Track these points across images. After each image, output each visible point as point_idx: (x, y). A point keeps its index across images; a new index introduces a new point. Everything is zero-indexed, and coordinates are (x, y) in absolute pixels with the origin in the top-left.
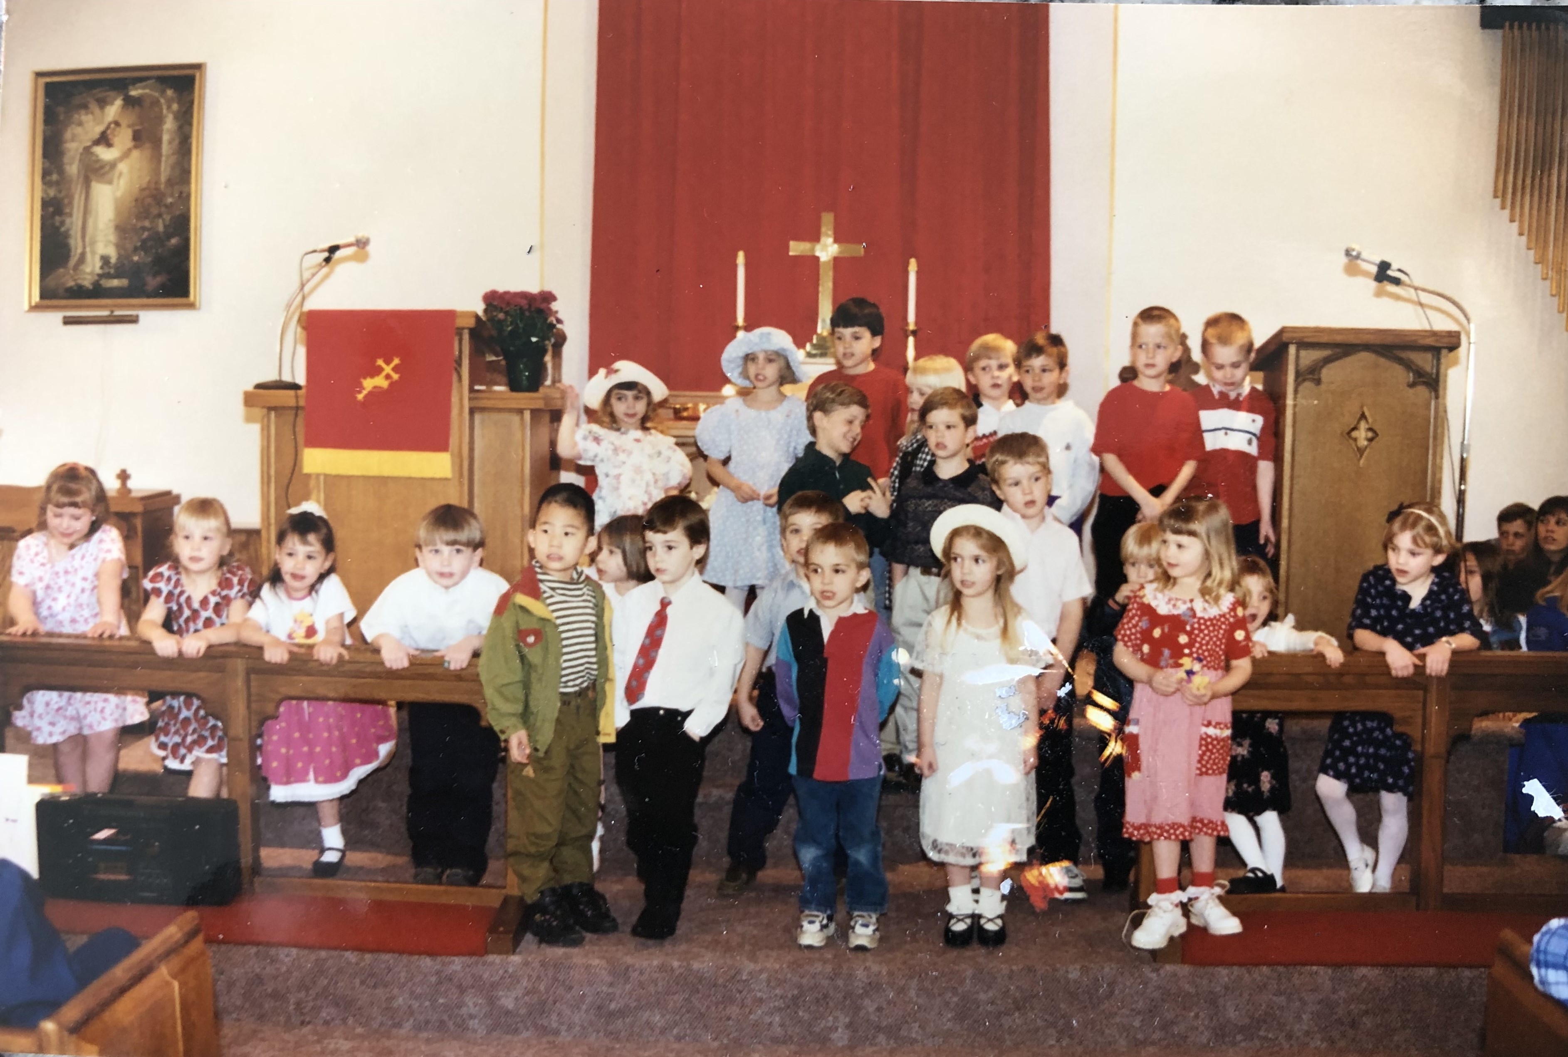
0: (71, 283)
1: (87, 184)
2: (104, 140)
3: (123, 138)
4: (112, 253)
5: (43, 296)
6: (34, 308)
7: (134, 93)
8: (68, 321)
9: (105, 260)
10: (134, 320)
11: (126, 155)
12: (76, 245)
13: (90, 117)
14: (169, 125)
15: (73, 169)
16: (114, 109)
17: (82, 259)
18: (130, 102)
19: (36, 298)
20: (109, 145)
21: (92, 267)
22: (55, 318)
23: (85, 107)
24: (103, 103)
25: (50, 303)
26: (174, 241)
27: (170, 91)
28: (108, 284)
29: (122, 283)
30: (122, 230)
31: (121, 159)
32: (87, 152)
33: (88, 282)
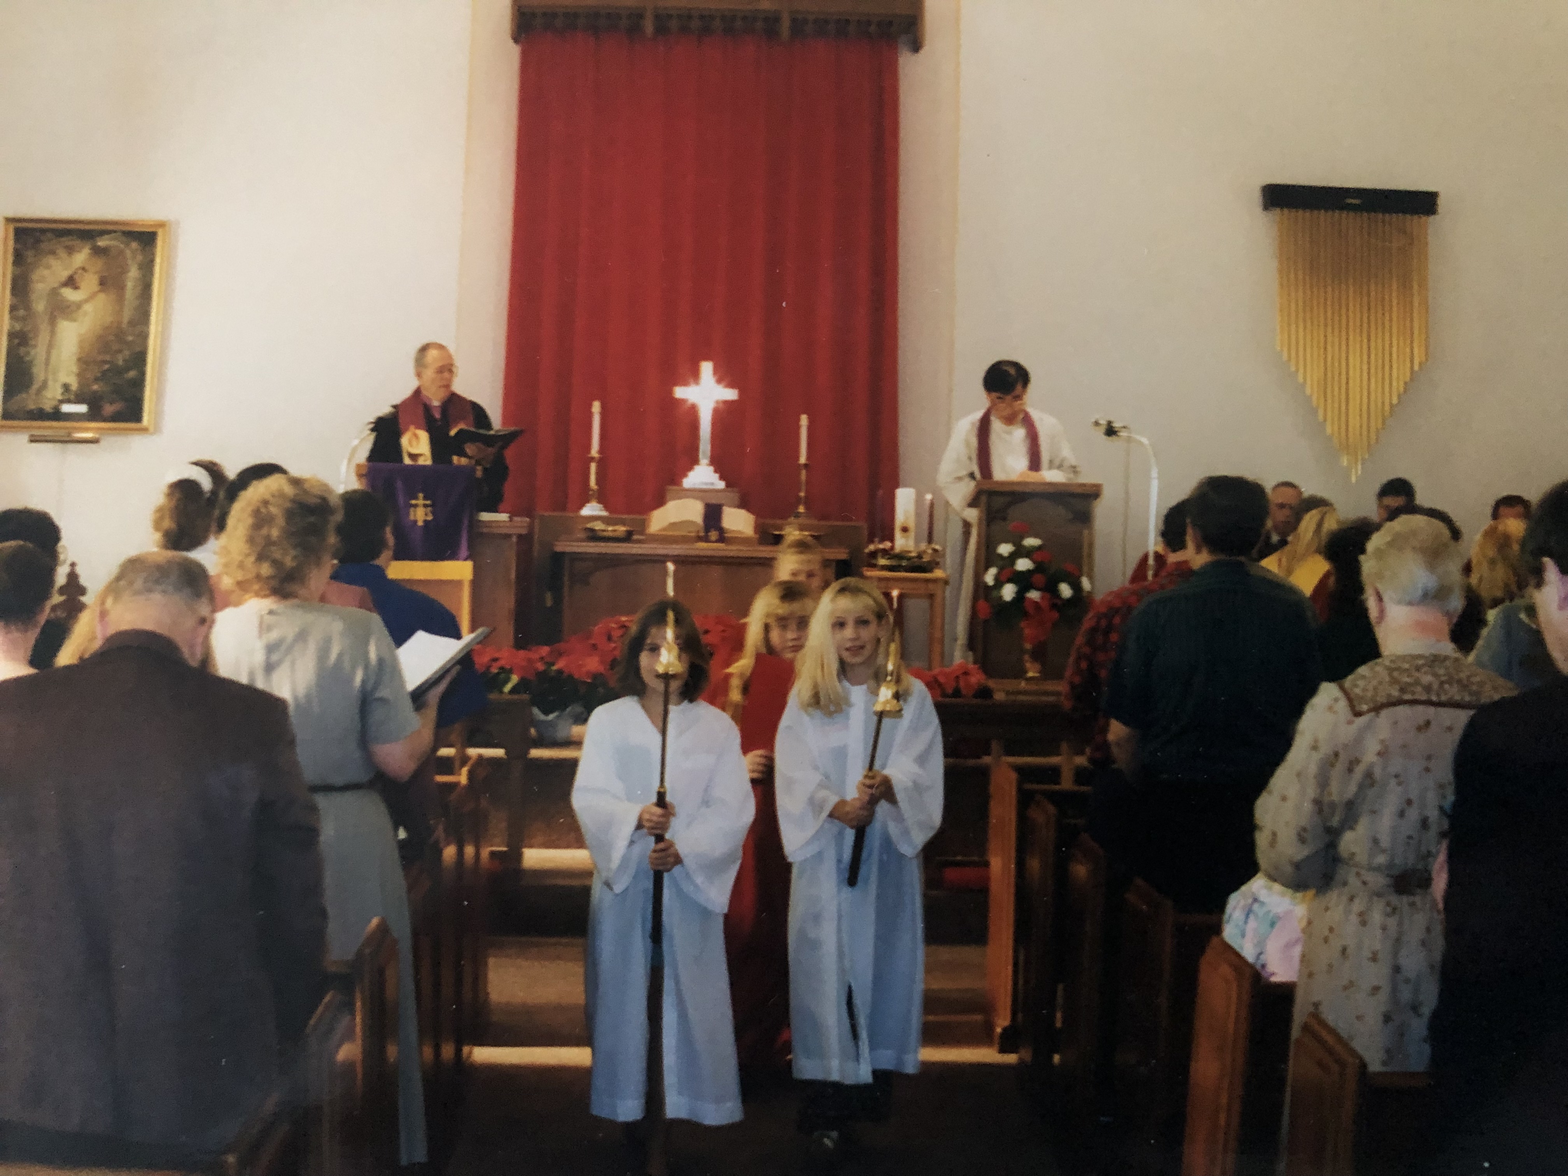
0: (32, 407)
1: (53, 322)
2: (71, 282)
3: (89, 283)
4: (73, 381)
5: (7, 415)
7: (102, 243)
8: (34, 440)
9: (66, 387)
10: (97, 441)
11: (91, 297)
12: (39, 372)
13: (57, 262)
14: (133, 273)
15: (40, 306)
16: (82, 257)
17: (44, 385)
18: (98, 252)
20: (76, 288)
21: (55, 391)
22: (21, 437)
23: (53, 253)
24: (70, 250)
25: (15, 423)
26: (132, 374)
27: (134, 245)
28: (66, 408)
29: (82, 408)
30: (84, 362)
31: (86, 301)
32: (54, 293)
33: (48, 407)
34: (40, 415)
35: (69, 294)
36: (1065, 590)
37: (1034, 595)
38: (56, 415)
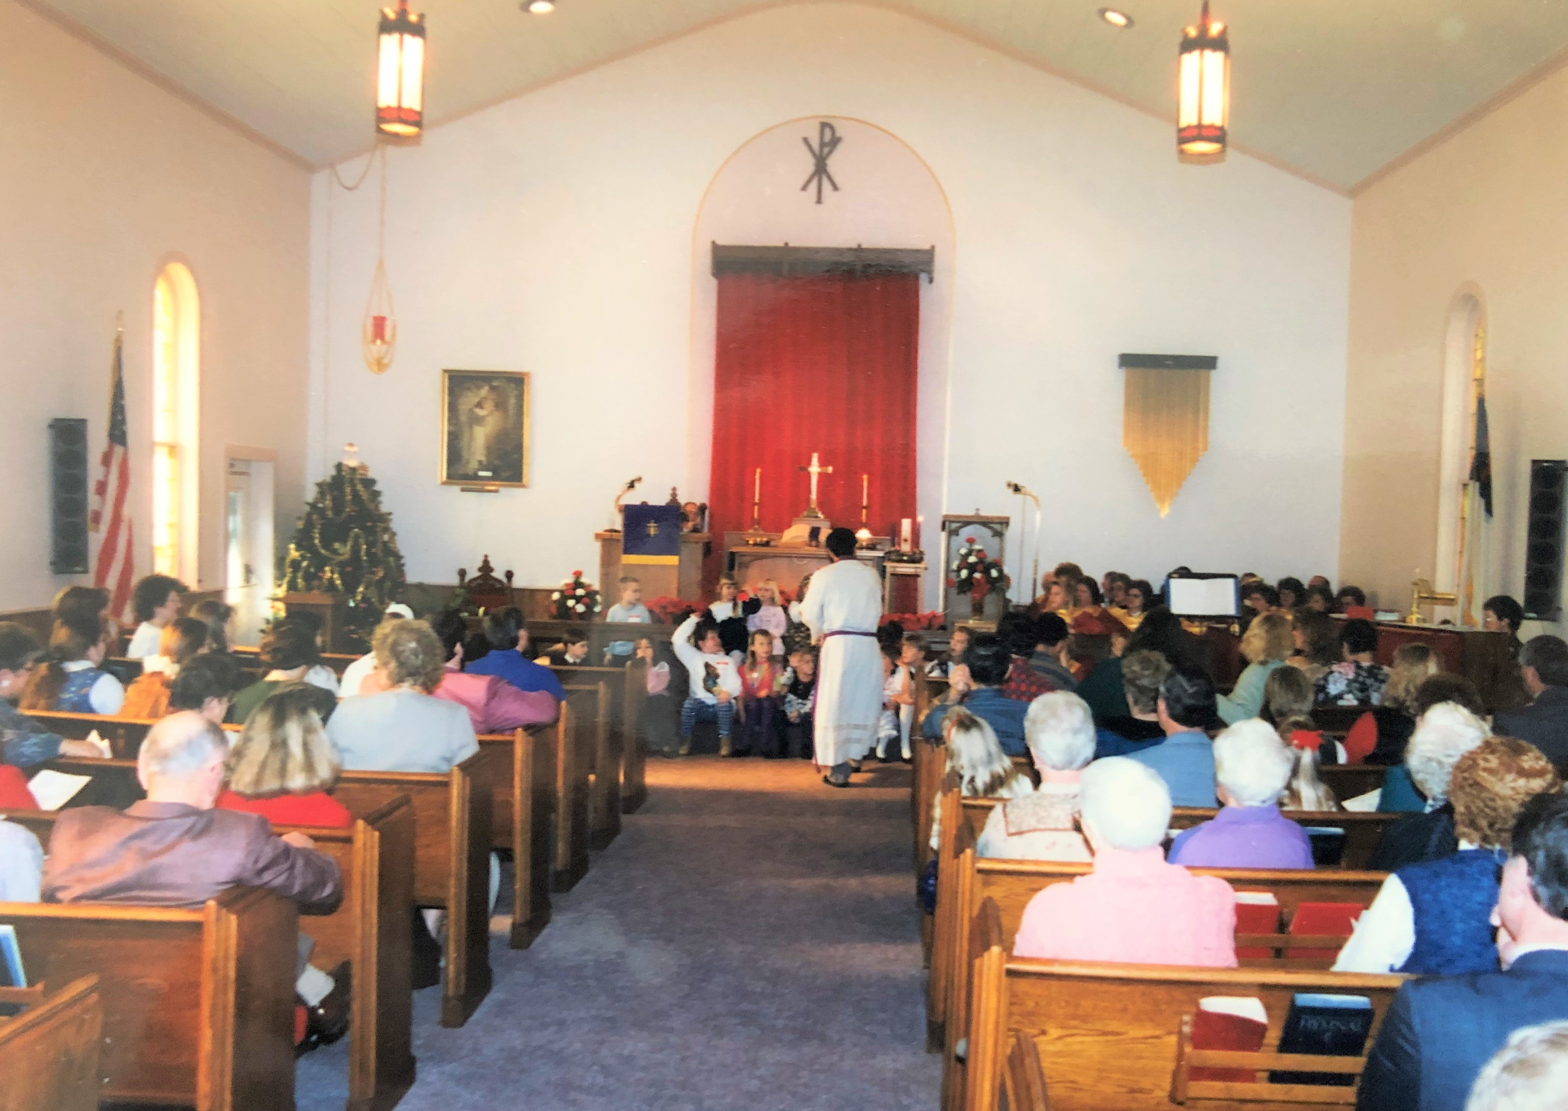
0: (462, 472)
1: (471, 427)
2: (479, 405)
3: (489, 406)
4: (483, 458)
5: (449, 476)
6: (444, 483)
7: (495, 384)
8: (463, 490)
9: (480, 462)
10: (496, 491)
11: (491, 414)
12: (465, 454)
13: (472, 394)
14: (512, 401)
15: (463, 418)
16: (484, 391)
17: (468, 462)
18: (493, 388)
19: (444, 478)
20: (482, 408)
21: (474, 465)
22: (456, 489)
23: (468, 389)
24: (479, 388)
25: (454, 481)
26: (515, 456)
27: (513, 385)
28: (482, 474)
29: (489, 474)
30: (489, 449)
31: (488, 415)
32: (471, 411)
33: (471, 472)
34: (466, 477)
35: (480, 412)
36: (994, 573)
37: (977, 575)
38: (476, 477)
